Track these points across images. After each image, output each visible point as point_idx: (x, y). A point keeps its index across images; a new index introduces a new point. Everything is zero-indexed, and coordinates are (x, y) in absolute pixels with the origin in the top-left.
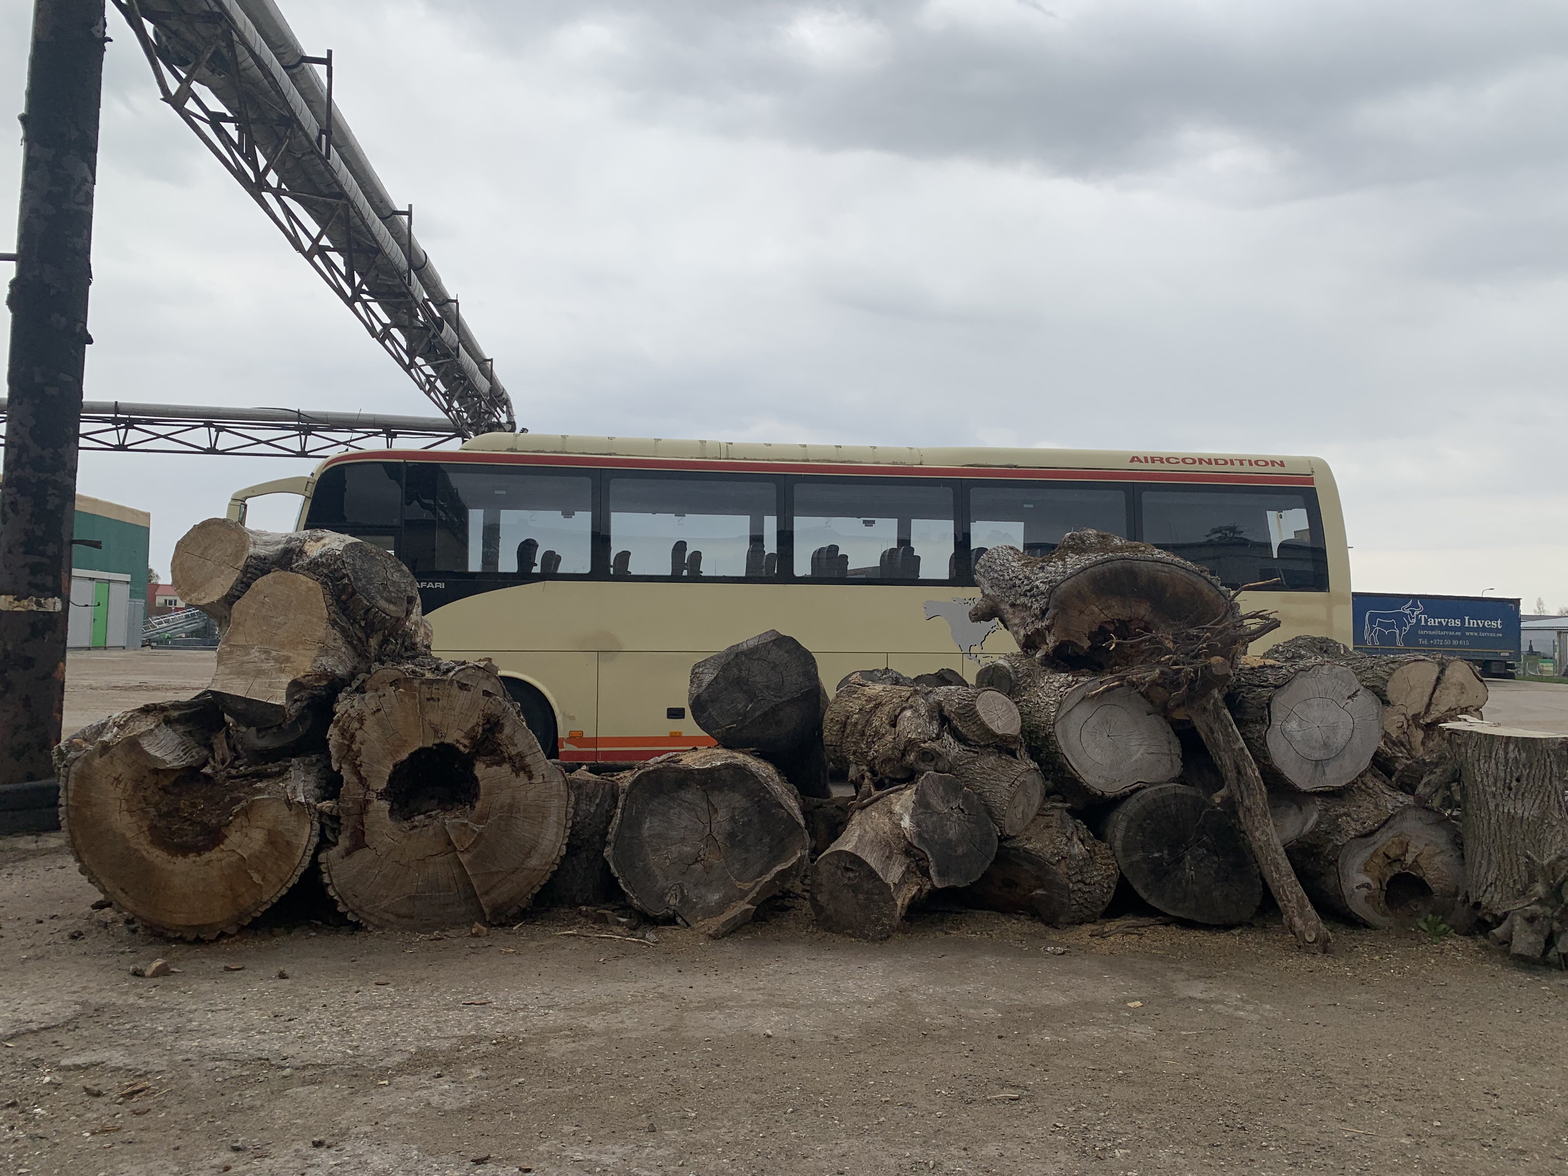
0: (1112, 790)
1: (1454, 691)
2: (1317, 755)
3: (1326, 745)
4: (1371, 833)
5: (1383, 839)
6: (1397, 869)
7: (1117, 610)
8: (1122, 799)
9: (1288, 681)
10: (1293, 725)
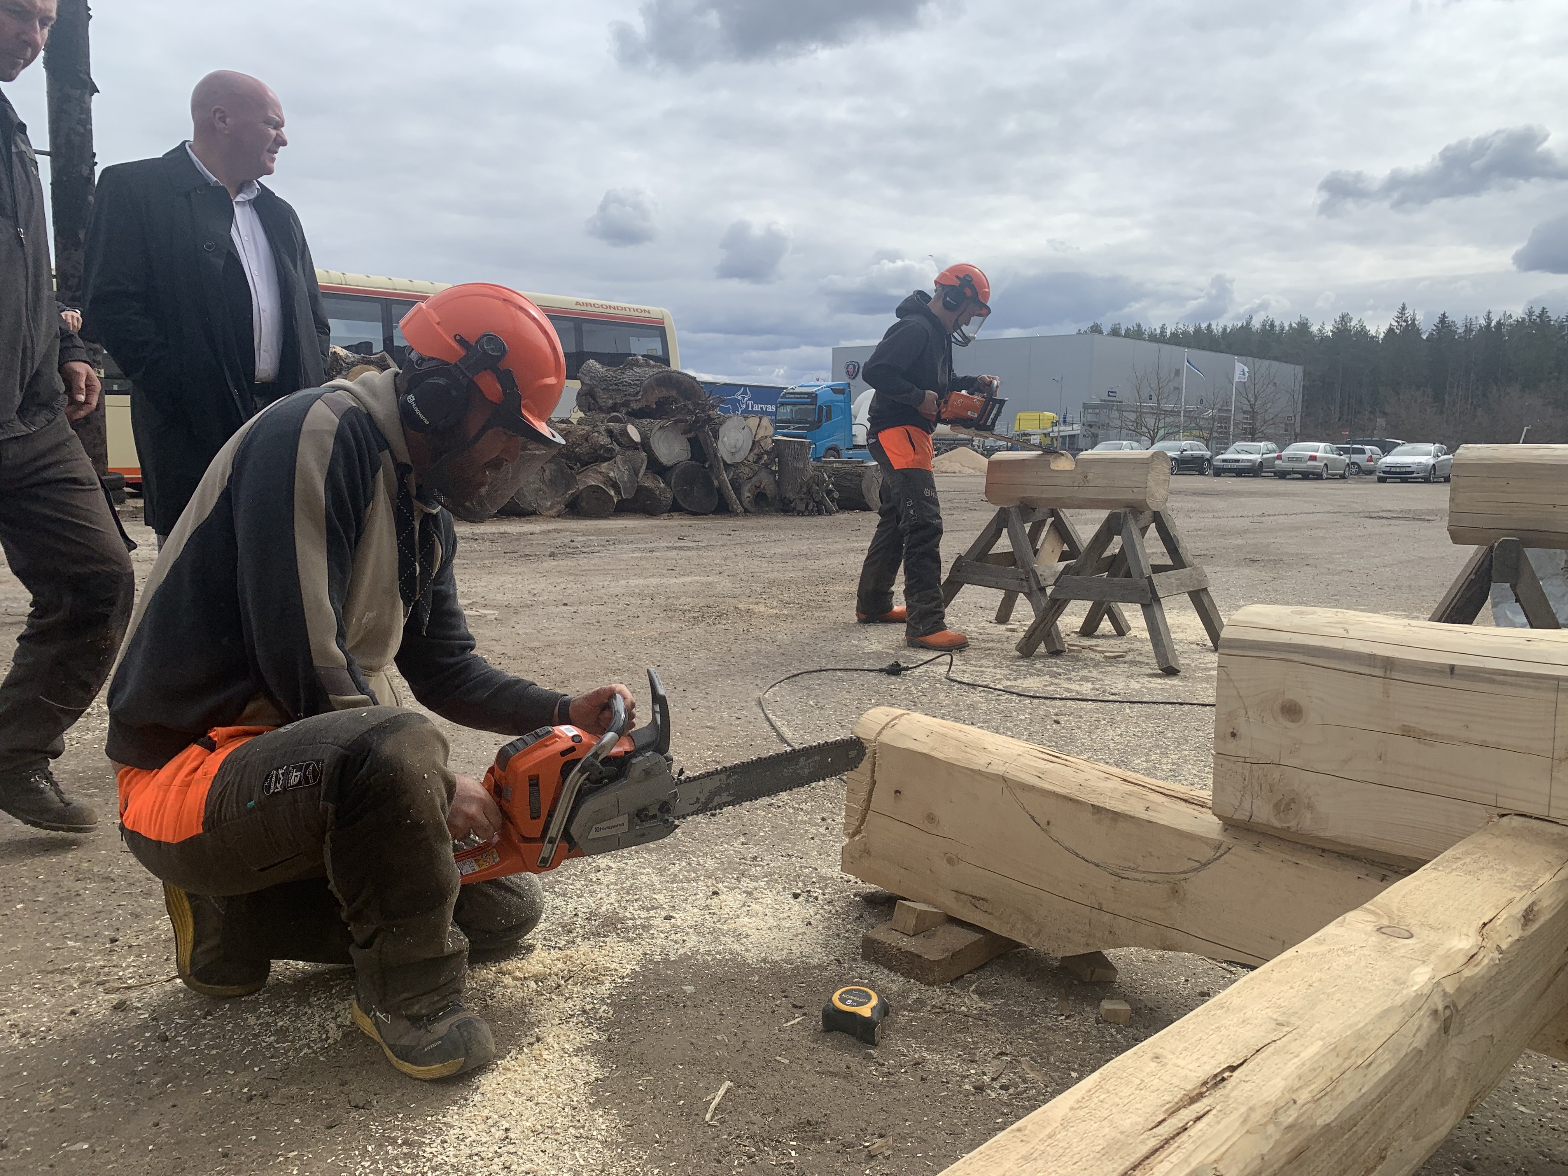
0: (670, 464)
1: (764, 429)
2: (733, 450)
3: (735, 447)
4: (751, 478)
5: (754, 479)
6: (758, 490)
7: (665, 393)
8: (672, 467)
9: (724, 421)
10: (726, 439)
